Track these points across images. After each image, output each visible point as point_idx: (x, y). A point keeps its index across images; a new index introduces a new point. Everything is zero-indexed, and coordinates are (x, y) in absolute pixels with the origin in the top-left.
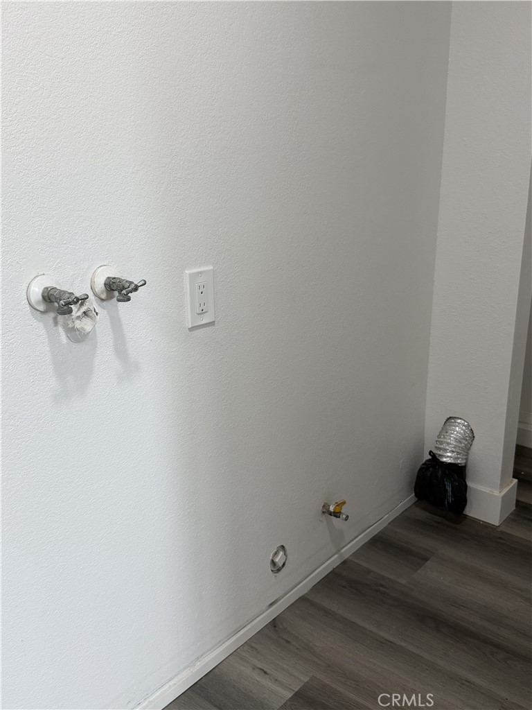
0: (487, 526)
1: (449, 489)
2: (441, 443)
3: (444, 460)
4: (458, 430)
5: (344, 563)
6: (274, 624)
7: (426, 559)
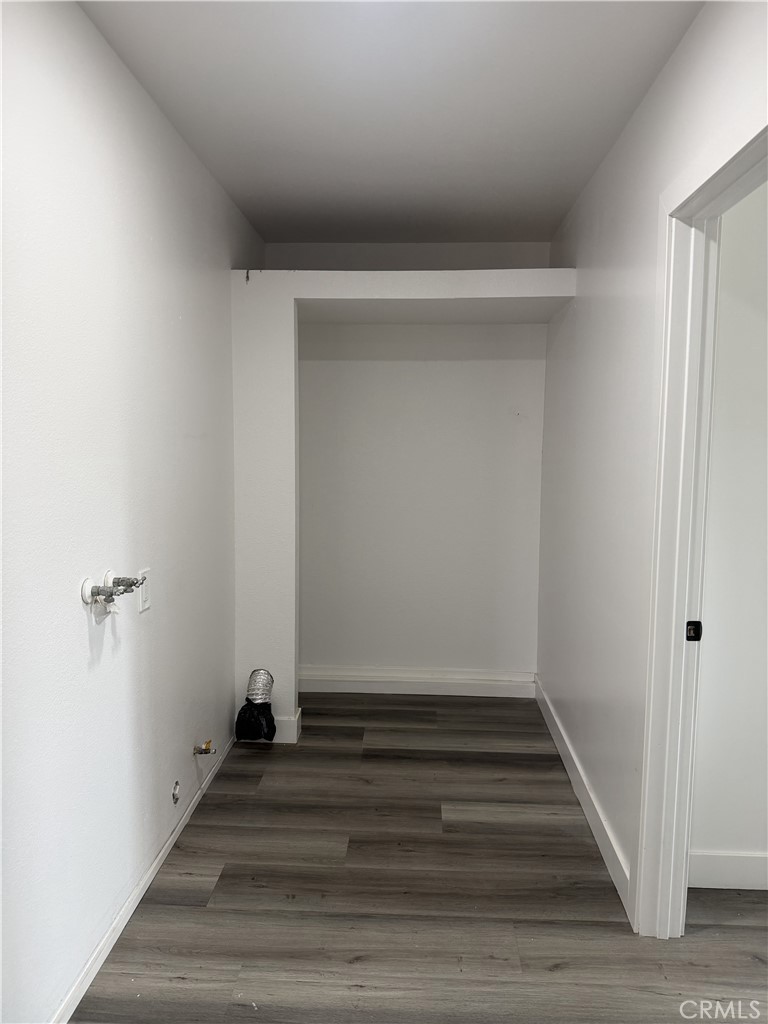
0: (288, 745)
1: (264, 723)
2: (254, 690)
3: (257, 702)
4: (262, 678)
5: (204, 796)
6: (176, 846)
7: (261, 777)
